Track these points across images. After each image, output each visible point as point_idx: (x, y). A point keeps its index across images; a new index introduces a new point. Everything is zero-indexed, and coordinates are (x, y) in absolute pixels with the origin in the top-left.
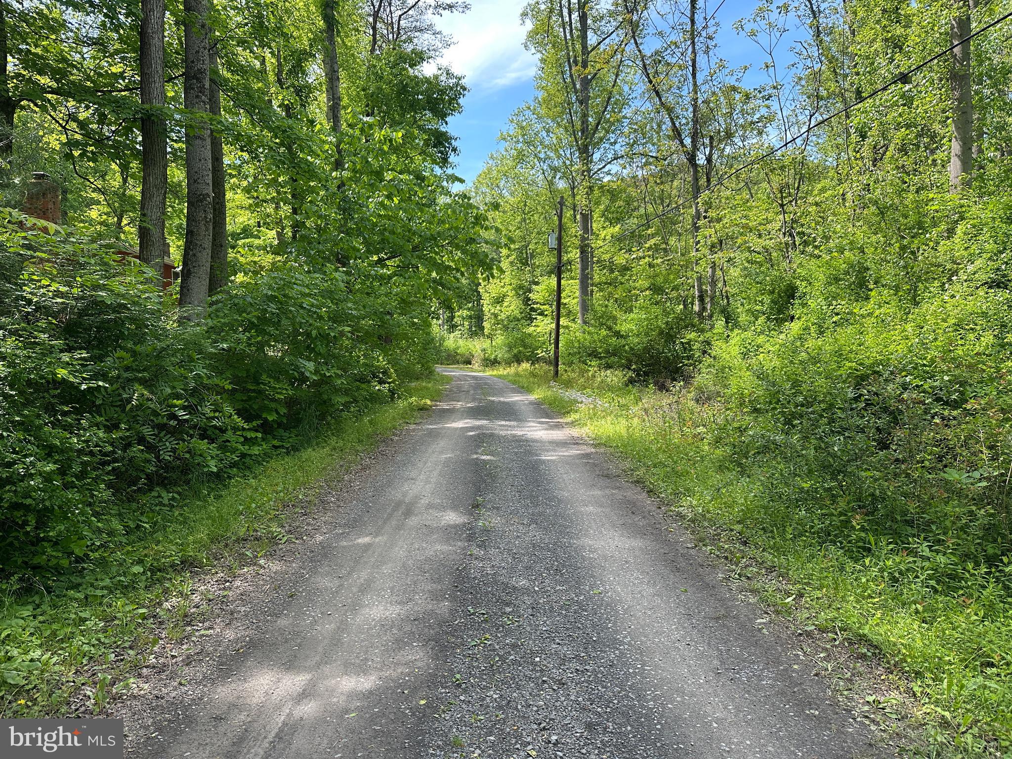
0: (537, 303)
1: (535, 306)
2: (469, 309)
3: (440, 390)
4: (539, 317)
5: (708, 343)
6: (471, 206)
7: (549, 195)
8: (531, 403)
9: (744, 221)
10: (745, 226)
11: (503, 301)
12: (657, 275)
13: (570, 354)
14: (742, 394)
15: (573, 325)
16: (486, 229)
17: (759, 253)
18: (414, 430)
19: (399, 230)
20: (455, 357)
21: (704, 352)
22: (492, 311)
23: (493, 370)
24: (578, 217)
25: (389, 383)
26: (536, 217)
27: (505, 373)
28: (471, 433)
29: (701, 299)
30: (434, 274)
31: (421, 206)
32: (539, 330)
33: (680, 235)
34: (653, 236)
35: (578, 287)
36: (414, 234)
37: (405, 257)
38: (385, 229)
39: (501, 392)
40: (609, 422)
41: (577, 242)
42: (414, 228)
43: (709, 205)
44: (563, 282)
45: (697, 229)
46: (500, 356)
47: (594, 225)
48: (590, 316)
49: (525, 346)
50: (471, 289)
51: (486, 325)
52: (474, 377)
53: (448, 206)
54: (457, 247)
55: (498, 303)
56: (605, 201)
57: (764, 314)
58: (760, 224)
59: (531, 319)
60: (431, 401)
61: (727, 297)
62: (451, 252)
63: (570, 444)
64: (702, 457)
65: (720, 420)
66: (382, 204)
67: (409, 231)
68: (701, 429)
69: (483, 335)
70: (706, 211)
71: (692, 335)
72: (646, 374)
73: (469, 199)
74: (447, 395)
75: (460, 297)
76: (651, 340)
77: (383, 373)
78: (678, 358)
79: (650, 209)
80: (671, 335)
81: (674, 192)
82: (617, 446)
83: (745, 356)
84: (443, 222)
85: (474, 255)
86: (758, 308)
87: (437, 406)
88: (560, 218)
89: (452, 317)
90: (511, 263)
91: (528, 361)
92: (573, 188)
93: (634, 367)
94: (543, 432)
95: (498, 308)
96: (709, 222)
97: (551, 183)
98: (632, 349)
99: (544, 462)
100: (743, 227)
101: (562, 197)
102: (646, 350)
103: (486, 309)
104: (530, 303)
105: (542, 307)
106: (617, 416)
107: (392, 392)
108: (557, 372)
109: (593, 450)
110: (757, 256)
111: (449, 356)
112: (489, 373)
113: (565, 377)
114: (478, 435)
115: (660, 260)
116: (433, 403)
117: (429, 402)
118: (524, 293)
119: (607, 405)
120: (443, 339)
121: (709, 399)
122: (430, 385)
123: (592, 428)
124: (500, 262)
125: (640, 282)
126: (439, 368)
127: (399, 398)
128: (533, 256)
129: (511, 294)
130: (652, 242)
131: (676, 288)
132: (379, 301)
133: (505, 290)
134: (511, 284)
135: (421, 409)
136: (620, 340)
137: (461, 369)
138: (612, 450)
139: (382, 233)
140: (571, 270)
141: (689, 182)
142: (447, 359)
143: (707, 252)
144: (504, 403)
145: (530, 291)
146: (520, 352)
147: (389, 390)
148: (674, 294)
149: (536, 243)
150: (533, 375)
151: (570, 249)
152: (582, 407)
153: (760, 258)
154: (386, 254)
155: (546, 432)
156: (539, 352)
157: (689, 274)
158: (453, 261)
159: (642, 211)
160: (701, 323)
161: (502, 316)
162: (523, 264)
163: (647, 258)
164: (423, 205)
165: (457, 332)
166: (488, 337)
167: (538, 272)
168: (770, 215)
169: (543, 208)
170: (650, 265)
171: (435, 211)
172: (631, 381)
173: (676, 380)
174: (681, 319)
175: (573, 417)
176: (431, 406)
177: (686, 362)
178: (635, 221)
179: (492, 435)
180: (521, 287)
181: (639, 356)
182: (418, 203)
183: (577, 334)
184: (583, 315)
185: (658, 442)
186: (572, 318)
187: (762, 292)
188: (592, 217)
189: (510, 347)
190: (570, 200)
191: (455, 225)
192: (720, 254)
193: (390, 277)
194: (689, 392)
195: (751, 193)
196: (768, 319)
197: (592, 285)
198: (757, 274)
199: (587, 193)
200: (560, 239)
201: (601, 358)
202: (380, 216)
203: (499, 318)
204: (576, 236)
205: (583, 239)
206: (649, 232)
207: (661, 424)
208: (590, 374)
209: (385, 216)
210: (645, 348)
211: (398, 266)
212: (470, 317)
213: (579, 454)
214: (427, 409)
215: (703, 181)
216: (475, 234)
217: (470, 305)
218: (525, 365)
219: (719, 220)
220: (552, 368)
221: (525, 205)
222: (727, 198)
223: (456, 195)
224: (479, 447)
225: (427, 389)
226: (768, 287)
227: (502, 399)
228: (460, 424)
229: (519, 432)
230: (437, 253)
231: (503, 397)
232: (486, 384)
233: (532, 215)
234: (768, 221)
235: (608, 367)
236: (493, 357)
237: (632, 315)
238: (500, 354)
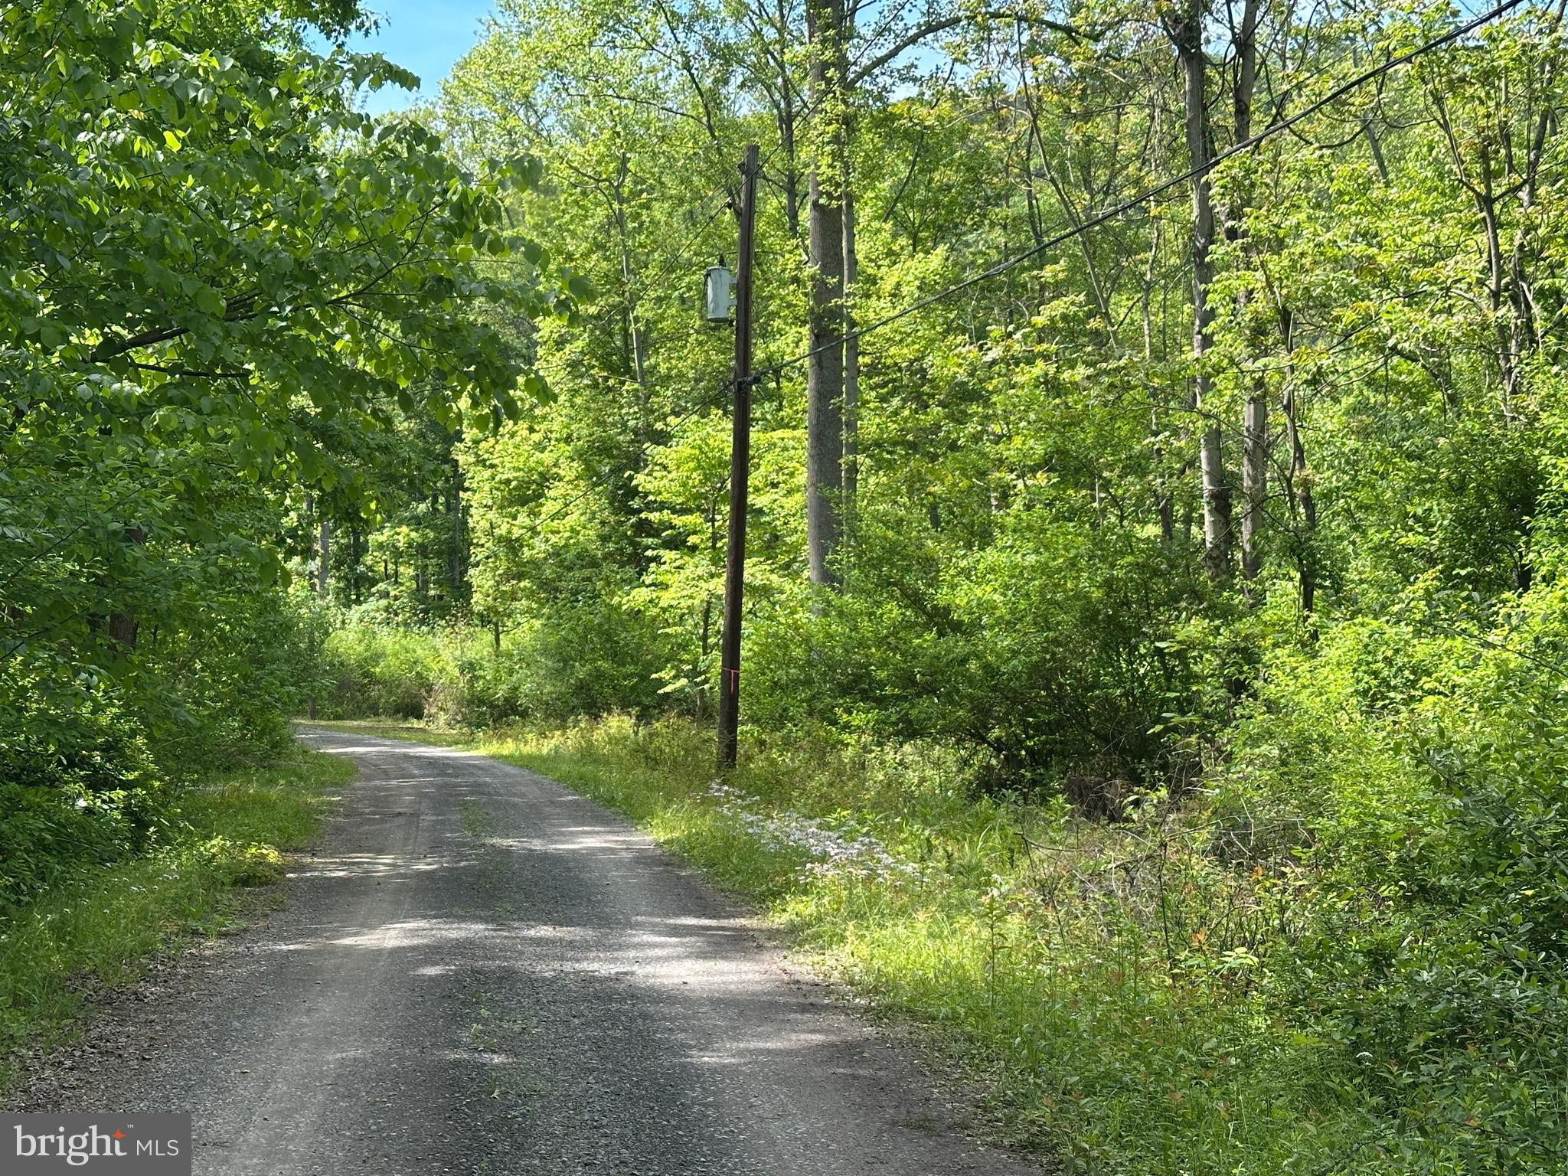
0: (662, 506)
1: (654, 517)
2: (417, 522)
3: (310, 810)
4: (667, 555)
5: (1249, 655)
6: (440, 169)
7: (705, 137)
8: (644, 859)
9: (1359, 248)
10: (1366, 267)
11: (538, 496)
12: (1075, 422)
13: (776, 684)
14: (1374, 835)
15: (787, 585)
16: (496, 247)
17: (1411, 357)
18: (219, 960)
19: (183, 245)
20: (363, 689)
21: (1237, 687)
22: (502, 530)
23: (502, 738)
24: (806, 216)
25: (126, 785)
26: (659, 210)
27: (547, 747)
28: (432, 971)
29: (1222, 503)
30: (301, 401)
31: (264, 165)
32: (666, 598)
33: (1149, 288)
34: (1058, 289)
35: (804, 455)
36: (236, 257)
37: (201, 337)
38: (131, 240)
39: (533, 819)
40: (922, 928)
41: (802, 302)
42: (236, 239)
43: (1243, 194)
44: (754, 435)
45: (1206, 272)
46: (525, 688)
47: (861, 248)
48: (843, 556)
49: (618, 656)
50: (428, 453)
51: (481, 580)
52: (433, 763)
53: (361, 165)
54: (391, 309)
55: (523, 501)
56: (898, 166)
57: (1432, 562)
58: (1417, 261)
59: (640, 563)
60: (282, 850)
61: (1308, 502)
62: (367, 324)
63: (787, 1008)
64: (1245, 1056)
65: (1304, 923)
66: (123, 154)
67: (219, 245)
68: (1240, 957)
69: (467, 612)
70: (1235, 214)
71: (1194, 628)
72: (1037, 758)
73: (434, 143)
74: (338, 830)
75: (392, 479)
76: (1056, 642)
77: (106, 749)
78: (1146, 704)
79: (1048, 197)
80: (1121, 627)
81: (1127, 148)
82: (955, 1017)
83: (1373, 701)
84: (339, 218)
85: (450, 336)
86: (1411, 539)
87: (300, 868)
88: (746, 216)
89: (358, 550)
90: (573, 365)
91: (625, 707)
92: (786, 120)
93: (996, 732)
94: (689, 964)
95: (523, 519)
96: (1245, 249)
97: (712, 101)
98: (987, 667)
99: (697, 1074)
100: (1359, 271)
101: (754, 150)
102: (1042, 673)
103: (478, 520)
104: (635, 503)
105: (678, 521)
106: (950, 910)
107: (137, 817)
108: (730, 750)
109: (868, 1031)
110: (1405, 365)
111: (342, 686)
112: (486, 748)
113: (758, 765)
114: (457, 979)
115: (1081, 372)
116: (290, 858)
117: (273, 856)
118: (617, 471)
119: (910, 868)
120: (322, 627)
121: (1260, 851)
122: (274, 793)
123: (865, 951)
124: (530, 361)
125: (1017, 441)
126: (305, 731)
127: (163, 839)
128: (646, 345)
129: (570, 470)
130: (1057, 307)
131: (1137, 467)
132: (106, 494)
133: (547, 458)
134: (568, 440)
135: (245, 882)
136: (949, 640)
137: (385, 733)
138: (936, 1030)
139: (118, 252)
140: (776, 396)
141: (1180, 114)
142: (336, 698)
143: (1241, 349)
144: (544, 857)
145: (637, 462)
146: (599, 675)
147: (127, 811)
148: (1133, 485)
149: (659, 300)
150: (646, 756)
151: (777, 323)
152: (826, 873)
153: (1413, 373)
154: (130, 325)
155: (700, 965)
156: (666, 674)
157: (1181, 418)
158: (373, 354)
159: (1019, 205)
160: (1222, 587)
161: (538, 549)
162: (613, 370)
163: (1040, 364)
164: (270, 157)
165: (371, 604)
166: (484, 620)
167: (665, 398)
168: (1449, 232)
169: (685, 181)
170: (1053, 386)
171: (314, 179)
172: (988, 784)
173: (1139, 782)
174: (1156, 573)
175: (795, 909)
176: (280, 870)
177: (1176, 719)
178: (998, 236)
179: (507, 977)
180: (604, 449)
181: (1014, 698)
182: (251, 153)
183: (801, 616)
184: (822, 551)
185: (1093, 1001)
186: (783, 559)
187: (1423, 485)
188: (852, 221)
189: (563, 658)
190: (778, 159)
191: (383, 231)
192: (1283, 359)
193: (144, 408)
194: (1192, 825)
195: (1378, 156)
196: (1447, 576)
197: (854, 448)
198: (1406, 425)
199: (836, 139)
200: (744, 290)
201: (881, 702)
202: (113, 190)
203: (527, 553)
204: (796, 280)
205: (823, 293)
206: (1048, 273)
207: (1098, 935)
208: (848, 754)
209: (130, 193)
210: (1035, 669)
211: (171, 370)
212: (422, 550)
213: (822, 1047)
214: (266, 882)
215: (1224, 114)
216: (452, 264)
217: (422, 507)
218: (618, 724)
219: (1278, 245)
220: (713, 733)
221: (623, 170)
222: (1306, 173)
223: (388, 131)
224: (458, 1019)
225: (267, 805)
226: (1444, 473)
227: (537, 845)
228: (391, 936)
229: (601, 967)
230: (314, 327)
231: (542, 835)
232: (477, 788)
233: (647, 206)
234: (1441, 253)
235: (910, 731)
236: (501, 692)
237: (991, 555)
238: (529, 684)
